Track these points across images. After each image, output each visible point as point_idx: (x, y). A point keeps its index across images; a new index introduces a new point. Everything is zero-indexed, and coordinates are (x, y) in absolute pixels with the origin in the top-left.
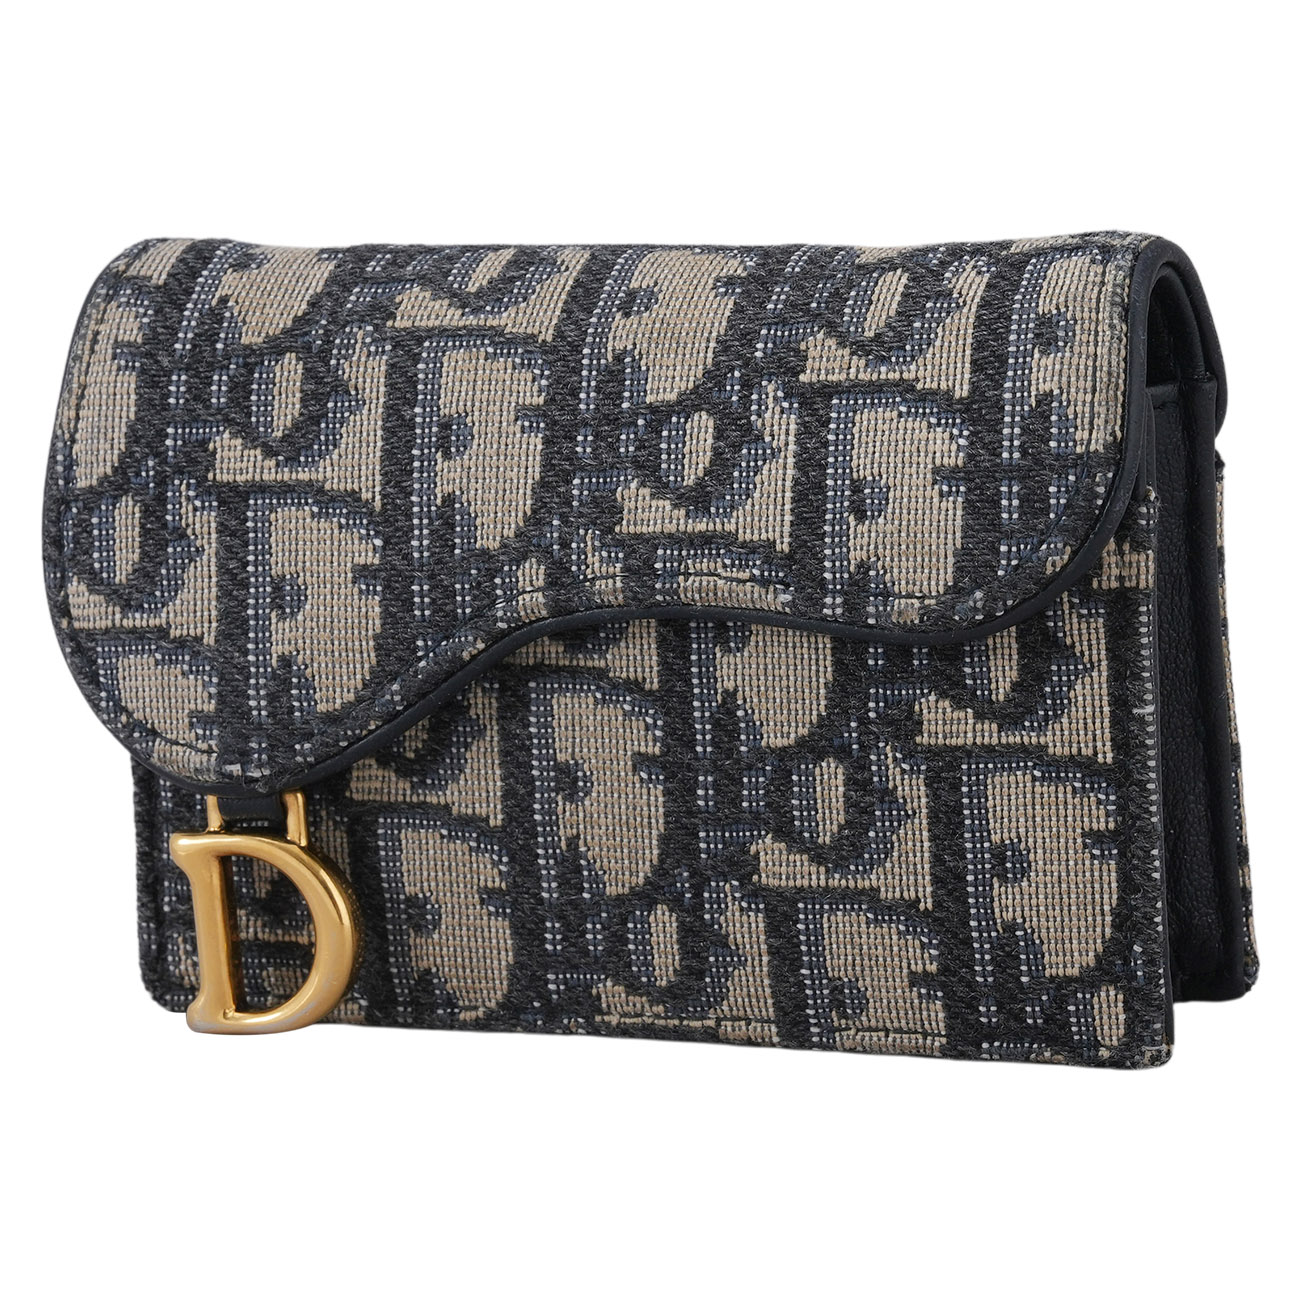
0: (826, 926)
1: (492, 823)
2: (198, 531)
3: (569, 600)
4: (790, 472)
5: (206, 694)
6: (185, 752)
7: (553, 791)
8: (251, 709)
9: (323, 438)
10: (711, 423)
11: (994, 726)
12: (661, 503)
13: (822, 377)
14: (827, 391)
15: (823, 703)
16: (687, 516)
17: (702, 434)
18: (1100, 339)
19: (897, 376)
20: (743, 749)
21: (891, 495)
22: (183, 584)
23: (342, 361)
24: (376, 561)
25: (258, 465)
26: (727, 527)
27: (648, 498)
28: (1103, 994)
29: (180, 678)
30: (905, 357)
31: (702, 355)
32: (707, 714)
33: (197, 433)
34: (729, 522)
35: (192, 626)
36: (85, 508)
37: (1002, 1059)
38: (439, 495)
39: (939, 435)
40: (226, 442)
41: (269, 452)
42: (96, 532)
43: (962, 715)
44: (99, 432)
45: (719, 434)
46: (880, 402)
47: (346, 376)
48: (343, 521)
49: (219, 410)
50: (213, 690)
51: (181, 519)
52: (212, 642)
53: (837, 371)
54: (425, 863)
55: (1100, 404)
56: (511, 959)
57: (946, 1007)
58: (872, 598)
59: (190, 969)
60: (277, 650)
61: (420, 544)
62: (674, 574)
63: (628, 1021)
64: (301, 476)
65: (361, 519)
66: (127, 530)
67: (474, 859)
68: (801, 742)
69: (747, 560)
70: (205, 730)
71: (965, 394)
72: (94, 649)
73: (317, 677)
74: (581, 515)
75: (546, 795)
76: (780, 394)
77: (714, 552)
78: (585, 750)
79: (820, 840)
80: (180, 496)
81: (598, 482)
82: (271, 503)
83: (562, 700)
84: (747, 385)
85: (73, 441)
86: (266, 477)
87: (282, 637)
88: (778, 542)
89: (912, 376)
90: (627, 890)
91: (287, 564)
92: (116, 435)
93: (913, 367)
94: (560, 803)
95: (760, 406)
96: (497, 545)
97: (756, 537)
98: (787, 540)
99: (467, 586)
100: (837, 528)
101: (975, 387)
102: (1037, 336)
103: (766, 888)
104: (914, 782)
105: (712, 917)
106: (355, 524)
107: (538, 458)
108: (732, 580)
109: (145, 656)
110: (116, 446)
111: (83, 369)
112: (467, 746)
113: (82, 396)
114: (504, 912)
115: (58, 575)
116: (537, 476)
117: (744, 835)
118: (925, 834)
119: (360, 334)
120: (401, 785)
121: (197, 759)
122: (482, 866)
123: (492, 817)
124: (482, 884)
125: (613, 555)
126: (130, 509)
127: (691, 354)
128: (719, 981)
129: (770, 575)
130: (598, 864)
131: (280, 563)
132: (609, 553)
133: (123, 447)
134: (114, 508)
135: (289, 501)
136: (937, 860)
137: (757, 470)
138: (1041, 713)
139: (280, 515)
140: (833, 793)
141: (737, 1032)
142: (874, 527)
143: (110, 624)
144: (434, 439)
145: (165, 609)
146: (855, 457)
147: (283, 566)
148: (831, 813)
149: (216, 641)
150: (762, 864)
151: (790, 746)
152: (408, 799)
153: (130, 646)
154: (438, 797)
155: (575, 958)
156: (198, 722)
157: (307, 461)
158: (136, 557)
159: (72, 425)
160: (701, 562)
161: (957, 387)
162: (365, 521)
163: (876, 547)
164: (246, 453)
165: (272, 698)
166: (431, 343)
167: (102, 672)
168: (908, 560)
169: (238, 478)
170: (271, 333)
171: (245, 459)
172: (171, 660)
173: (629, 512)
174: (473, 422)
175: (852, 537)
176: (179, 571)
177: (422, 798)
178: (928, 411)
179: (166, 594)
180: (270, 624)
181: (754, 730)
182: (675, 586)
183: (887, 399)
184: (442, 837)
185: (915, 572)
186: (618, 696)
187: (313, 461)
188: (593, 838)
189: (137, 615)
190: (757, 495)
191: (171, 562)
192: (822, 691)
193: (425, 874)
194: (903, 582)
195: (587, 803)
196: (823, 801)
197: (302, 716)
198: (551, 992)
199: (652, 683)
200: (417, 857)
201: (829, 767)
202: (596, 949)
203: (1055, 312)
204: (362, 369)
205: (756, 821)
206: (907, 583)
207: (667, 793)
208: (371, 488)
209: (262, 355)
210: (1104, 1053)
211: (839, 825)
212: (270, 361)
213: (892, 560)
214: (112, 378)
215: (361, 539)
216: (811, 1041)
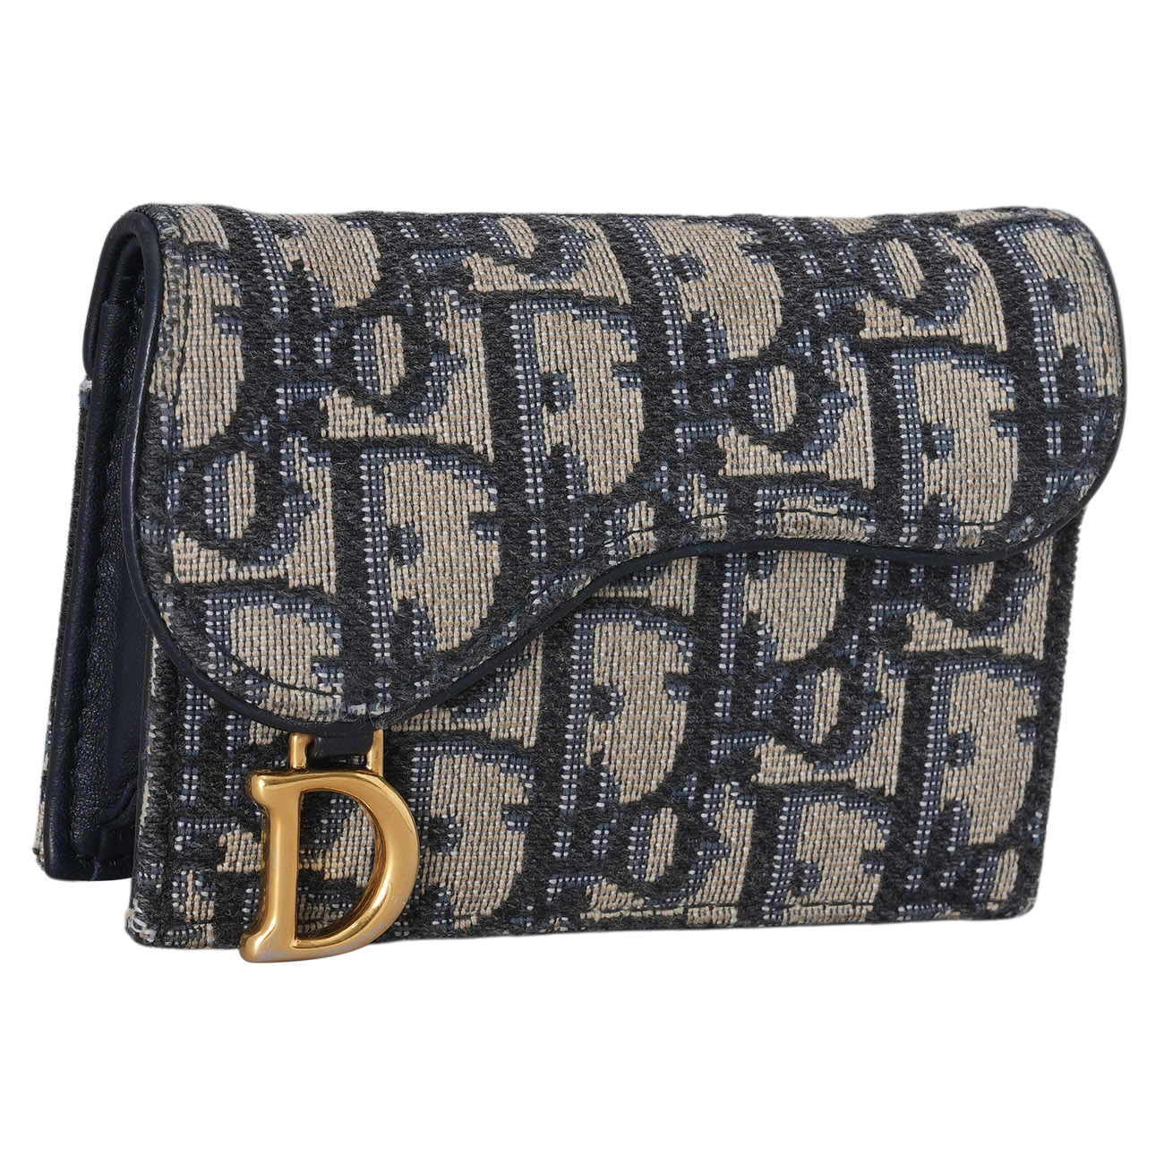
0: (804, 816)
1: (526, 744)
2: (314, 486)
3: (678, 538)
4: (868, 418)
5: (329, 640)
6: (304, 696)
7: (588, 711)
8: (376, 651)
9: (430, 395)
10: (792, 376)
11: (966, 632)
12: (758, 448)
13: (881, 334)
14: (888, 346)
15: (832, 620)
16: (783, 459)
17: (785, 386)
18: (1099, 300)
19: (945, 333)
20: (760, 664)
21: (956, 435)
22: (300, 535)
23: (437, 323)
24: (493, 509)
25: (371, 421)
26: (819, 469)
27: (746, 444)
28: (1006, 856)
29: (300, 626)
30: (947, 316)
31: (770, 315)
32: (733, 635)
33: (306, 393)
34: (820, 464)
35: (311, 576)
36: (196, 466)
37: (913, 919)
38: (548, 446)
39: (989, 384)
40: (337, 401)
41: (379, 409)
42: (208, 490)
43: (943, 624)
44: (208, 394)
45: (800, 385)
46: (934, 356)
47: (444, 337)
48: (457, 472)
49: (327, 371)
50: (337, 636)
51: (295, 475)
52: (333, 590)
53: (892, 329)
54: (456, 786)
55: (1110, 355)
56: (519, 869)
57: (884, 879)
58: (940, 527)
59: (196, 904)
60: (397, 594)
61: (534, 492)
62: (771, 511)
63: (608, 915)
64: (411, 431)
65: (474, 471)
66: (241, 487)
67: (502, 779)
68: (811, 656)
69: (837, 497)
70: (329, 674)
71: (1005, 348)
72: (201, 601)
73: (437, 619)
74: (688, 460)
75: (580, 716)
76: (846, 349)
77: (808, 490)
78: (622, 673)
79: (813, 741)
80: (294, 452)
81: (698, 431)
82: (384, 458)
83: (605, 628)
84: (817, 342)
85: (176, 400)
86: (378, 433)
87: (402, 582)
88: (864, 480)
89: (957, 333)
90: (639, 797)
91: (402, 514)
92: (226, 395)
93: (956, 325)
94: (590, 723)
95: (831, 361)
96: (609, 490)
97: (845, 476)
98: (871, 478)
99: (581, 529)
100: (914, 466)
101: (1011, 342)
102: (1051, 297)
103: (762, 787)
104: (897, 684)
105: (709, 816)
106: (468, 474)
107: (640, 411)
108: (821, 514)
109: (263, 606)
110: (227, 407)
111: (182, 332)
112: (510, 675)
113: (183, 360)
114: (522, 825)
115: (162, 532)
116: (642, 427)
117: (750, 741)
118: (899, 729)
119: (446, 298)
120: (442, 715)
121: (321, 703)
122: (508, 785)
123: (526, 739)
124: (507, 800)
125: (718, 496)
126: (244, 467)
127: (761, 314)
128: (702, 873)
129: (855, 509)
130: (618, 775)
131: (394, 514)
132: (714, 494)
133: (234, 407)
134: (227, 466)
135: (402, 455)
136: (906, 750)
137: (839, 417)
138: (1002, 619)
139: (393, 468)
140: (830, 698)
141: (703, 917)
142: (945, 465)
143: (224, 576)
144: (538, 395)
145: (282, 561)
146: (921, 404)
147: (399, 515)
148: (826, 716)
149: (338, 589)
150: (763, 765)
151: (800, 660)
152: (447, 728)
153: (246, 597)
154: (477, 724)
155: (582, 862)
156: (321, 666)
157: (416, 417)
158: (252, 512)
159: (175, 387)
160: (795, 500)
161: (997, 343)
162: (478, 472)
163: (948, 482)
164: (357, 410)
165: (395, 640)
166: (518, 306)
167: (209, 623)
168: (973, 492)
169: (351, 434)
170: (361, 297)
171: (356, 416)
172: (290, 609)
173: (732, 456)
174: (573, 378)
175: (926, 473)
176: (295, 524)
177: (461, 726)
178: (976, 363)
179: (283, 547)
180: (389, 571)
181: (771, 647)
182: (774, 521)
183: (940, 353)
184: (476, 760)
185: (979, 502)
186: (655, 622)
187: (423, 417)
188: (617, 753)
189: (254, 568)
190: (841, 439)
191: (287, 515)
192: (833, 610)
193: (454, 796)
194: (968, 512)
195: (616, 721)
196: (821, 706)
197: (423, 655)
198: (548, 895)
199: (688, 609)
200: (449, 780)
201: (829, 676)
202: (600, 854)
203: (1057, 277)
204: (458, 331)
205: (764, 728)
206: (972, 513)
207: (690, 707)
208: (482, 439)
209: (360, 318)
210: (993, 907)
211: (831, 727)
212: (368, 324)
213: (961, 492)
214: (216, 341)
215: (475, 487)
216: (762, 919)
